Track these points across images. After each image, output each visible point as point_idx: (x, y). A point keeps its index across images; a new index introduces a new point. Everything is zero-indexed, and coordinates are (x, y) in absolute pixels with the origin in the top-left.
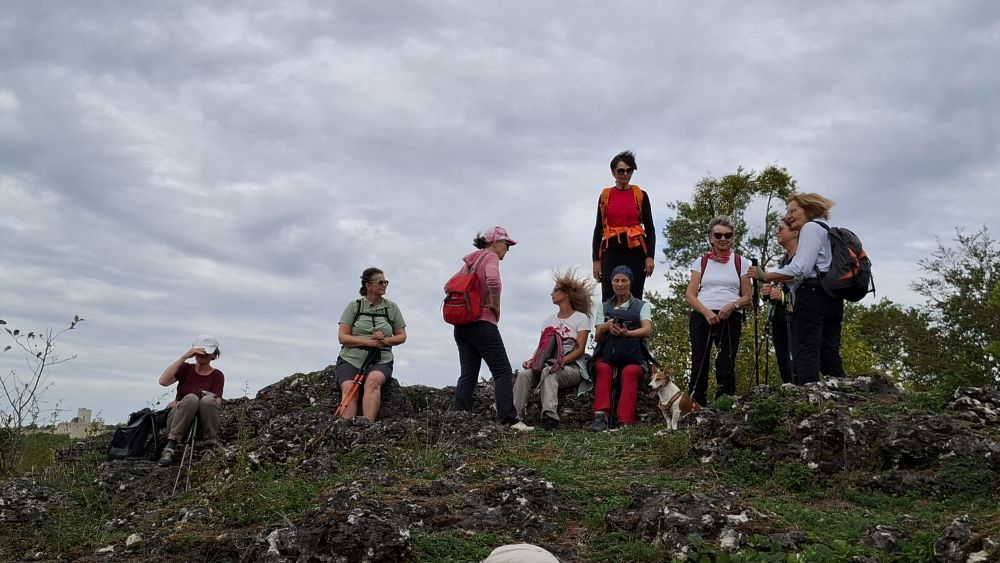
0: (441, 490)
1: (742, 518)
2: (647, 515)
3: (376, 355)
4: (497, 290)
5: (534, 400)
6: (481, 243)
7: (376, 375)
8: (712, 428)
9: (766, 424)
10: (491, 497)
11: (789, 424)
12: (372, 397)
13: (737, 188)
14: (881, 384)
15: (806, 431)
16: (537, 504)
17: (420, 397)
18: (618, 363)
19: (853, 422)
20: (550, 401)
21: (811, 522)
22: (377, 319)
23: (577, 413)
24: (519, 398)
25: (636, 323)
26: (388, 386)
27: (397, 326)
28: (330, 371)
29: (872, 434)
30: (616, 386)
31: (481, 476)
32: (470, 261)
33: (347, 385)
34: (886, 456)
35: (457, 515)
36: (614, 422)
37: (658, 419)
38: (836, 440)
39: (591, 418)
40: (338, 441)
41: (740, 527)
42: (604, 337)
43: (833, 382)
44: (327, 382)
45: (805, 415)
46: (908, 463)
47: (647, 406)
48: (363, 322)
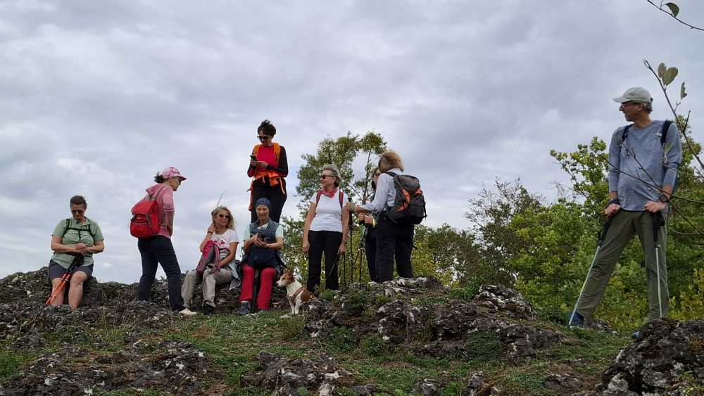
0: (120, 359)
1: (335, 375)
2: (270, 374)
3: (80, 259)
4: (171, 213)
5: (198, 293)
6: (160, 179)
7: (79, 275)
8: (320, 312)
9: (356, 310)
10: (157, 364)
11: (371, 310)
12: (76, 291)
13: (347, 146)
14: (433, 283)
15: (382, 315)
16: (191, 369)
17: (113, 290)
18: (259, 266)
19: (413, 309)
20: (210, 294)
21: (381, 377)
22: (82, 233)
23: (228, 302)
24: (186, 292)
25: (273, 239)
26: (89, 283)
27: (97, 238)
28: (44, 271)
29: (425, 316)
30: (257, 283)
31: (150, 349)
32: (151, 192)
33: (57, 281)
34: (434, 331)
35: (131, 377)
36: (254, 308)
37: (286, 307)
38: (401, 320)
39: (238, 305)
40: (46, 323)
41: (334, 382)
42: (250, 249)
43: (402, 281)
44: (42, 280)
45: (382, 303)
46: (448, 336)
47: (279, 297)
48: (71, 235)
